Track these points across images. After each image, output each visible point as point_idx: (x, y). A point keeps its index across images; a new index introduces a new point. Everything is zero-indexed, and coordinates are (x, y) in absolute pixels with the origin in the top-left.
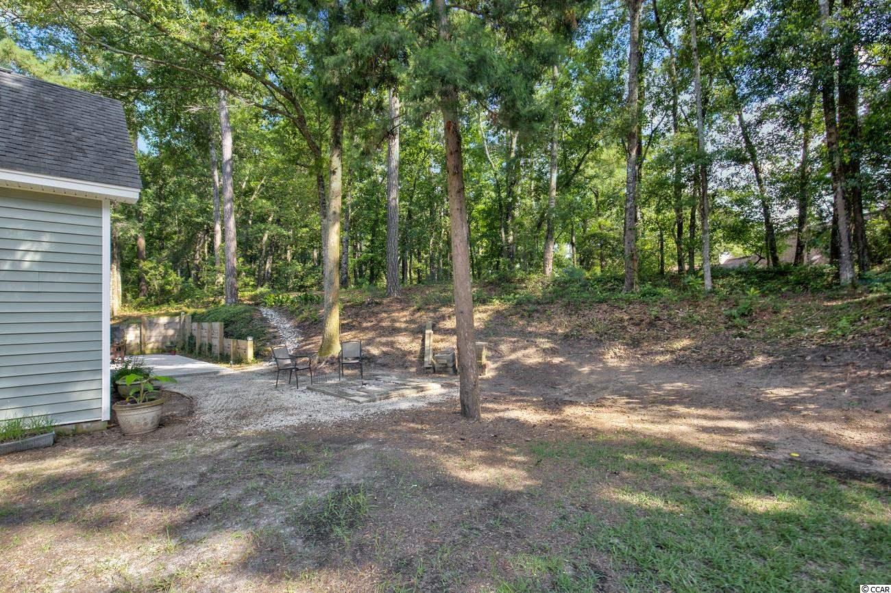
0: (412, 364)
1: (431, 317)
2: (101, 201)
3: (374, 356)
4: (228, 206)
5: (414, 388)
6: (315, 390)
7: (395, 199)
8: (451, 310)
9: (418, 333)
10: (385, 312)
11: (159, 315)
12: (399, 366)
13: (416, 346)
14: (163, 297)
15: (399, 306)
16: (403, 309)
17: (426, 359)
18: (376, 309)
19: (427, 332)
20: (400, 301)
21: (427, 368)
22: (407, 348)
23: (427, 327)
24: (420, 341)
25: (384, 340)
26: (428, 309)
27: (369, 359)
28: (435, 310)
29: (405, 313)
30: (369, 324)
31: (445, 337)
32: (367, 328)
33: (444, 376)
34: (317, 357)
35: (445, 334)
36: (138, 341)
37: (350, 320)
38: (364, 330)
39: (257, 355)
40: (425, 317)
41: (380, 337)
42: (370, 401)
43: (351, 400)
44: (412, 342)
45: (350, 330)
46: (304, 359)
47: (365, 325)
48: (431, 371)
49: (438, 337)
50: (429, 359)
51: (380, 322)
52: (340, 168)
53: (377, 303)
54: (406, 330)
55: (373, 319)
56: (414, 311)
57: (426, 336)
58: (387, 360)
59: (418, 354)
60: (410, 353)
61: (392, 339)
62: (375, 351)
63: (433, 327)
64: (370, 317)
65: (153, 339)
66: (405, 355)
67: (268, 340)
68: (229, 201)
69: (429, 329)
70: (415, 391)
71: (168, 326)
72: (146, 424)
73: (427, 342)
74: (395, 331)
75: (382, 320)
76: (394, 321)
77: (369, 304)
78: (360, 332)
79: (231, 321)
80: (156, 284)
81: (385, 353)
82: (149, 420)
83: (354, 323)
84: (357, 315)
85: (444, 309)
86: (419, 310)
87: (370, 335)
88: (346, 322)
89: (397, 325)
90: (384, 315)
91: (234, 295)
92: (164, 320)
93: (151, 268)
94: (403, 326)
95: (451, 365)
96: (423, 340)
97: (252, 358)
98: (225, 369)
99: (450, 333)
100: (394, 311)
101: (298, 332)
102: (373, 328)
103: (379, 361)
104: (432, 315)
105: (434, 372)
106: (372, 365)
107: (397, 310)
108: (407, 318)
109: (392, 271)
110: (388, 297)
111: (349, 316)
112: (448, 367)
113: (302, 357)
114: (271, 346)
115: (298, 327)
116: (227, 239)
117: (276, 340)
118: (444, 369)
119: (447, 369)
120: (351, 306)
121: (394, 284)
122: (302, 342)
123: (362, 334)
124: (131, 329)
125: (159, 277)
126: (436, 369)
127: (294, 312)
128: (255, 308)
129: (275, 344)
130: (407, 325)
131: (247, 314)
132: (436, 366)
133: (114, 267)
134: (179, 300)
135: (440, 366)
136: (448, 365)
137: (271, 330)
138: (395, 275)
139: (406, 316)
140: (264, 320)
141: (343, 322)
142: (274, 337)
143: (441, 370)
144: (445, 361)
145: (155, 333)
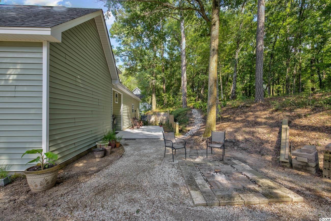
0: (268, 152)
1: (287, 116)
2: (42, 42)
3: (238, 141)
4: (184, 68)
7: (261, 46)
8: (306, 110)
9: (275, 127)
10: (251, 111)
11: (162, 112)
12: (256, 152)
13: (273, 137)
15: (261, 108)
16: (264, 110)
17: (282, 152)
18: (245, 110)
19: (284, 126)
20: (263, 105)
21: (284, 161)
22: (266, 137)
23: (283, 123)
24: (277, 133)
25: (247, 129)
26: (285, 110)
27: (234, 143)
28: (291, 111)
29: (266, 112)
30: (240, 119)
31: (302, 132)
32: (238, 121)
33: (304, 174)
34: (202, 137)
35: (302, 130)
36: (155, 121)
37: (229, 116)
38: (236, 122)
39: (181, 131)
40: (282, 116)
41: (246, 127)
44: (270, 133)
45: (228, 121)
46: (197, 137)
47: (237, 119)
48: (288, 165)
49: (294, 131)
50: (285, 152)
51: (246, 117)
53: (247, 107)
54: (265, 124)
55: (243, 116)
56: (273, 111)
57: (283, 130)
58: (248, 146)
59: (274, 144)
60: (267, 142)
61: (254, 129)
63: (289, 123)
64: (241, 114)
65: (159, 120)
66: (263, 144)
67: (188, 124)
69: (285, 124)
71: (164, 115)
73: (283, 135)
74: (256, 124)
75: (248, 116)
76: (257, 117)
77: (242, 107)
78: (233, 123)
79: (179, 115)
80: (166, 101)
81: (246, 140)
83: (231, 118)
84: (233, 113)
85: (299, 110)
86: (276, 110)
87: (240, 125)
89: (259, 120)
90: (250, 113)
91: (186, 104)
92: (162, 113)
94: (263, 121)
95: (314, 165)
96: (280, 133)
97: (178, 133)
99: (306, 129)
100: (257, 111)
101: (203, 121)
102: (242, 121)
103: (241, 145)
104: (288, 114)
105: (291, 167)
106: (236, 148)
107: (260, 110)
108: (267, 116)
109: (258, 88)
110: (255, 103)
111: (229, 114)
112: (309, 166)
113: (196, 135)
114: (188, 127)
115: (203, 118)
116: (183, 82)
117: (191, 124)
118: (304, 168)
119: (308, 169)
120: (231, 108)
121: (260, 96)
122: (202, 126)
123: (234, 125)
124: (153, 116)
125: (167, 98)
126: (294, 165)
127: (204, 111)
128: (190, 109)
129: (190, 126)
130: (267, 120)
131: (186, 112)
132: (294, 162)
133: (154, 95)
134: (171, 106)
135: (299, 163)
136: (310, 164)
137: (192, 119)
138: (260, 90)
139: (266, 114)
140: (191, 114)
141: (225, 117)
142: (191, 123)
143: (300, 167)
144: (306, 160)
145: (160, 118)
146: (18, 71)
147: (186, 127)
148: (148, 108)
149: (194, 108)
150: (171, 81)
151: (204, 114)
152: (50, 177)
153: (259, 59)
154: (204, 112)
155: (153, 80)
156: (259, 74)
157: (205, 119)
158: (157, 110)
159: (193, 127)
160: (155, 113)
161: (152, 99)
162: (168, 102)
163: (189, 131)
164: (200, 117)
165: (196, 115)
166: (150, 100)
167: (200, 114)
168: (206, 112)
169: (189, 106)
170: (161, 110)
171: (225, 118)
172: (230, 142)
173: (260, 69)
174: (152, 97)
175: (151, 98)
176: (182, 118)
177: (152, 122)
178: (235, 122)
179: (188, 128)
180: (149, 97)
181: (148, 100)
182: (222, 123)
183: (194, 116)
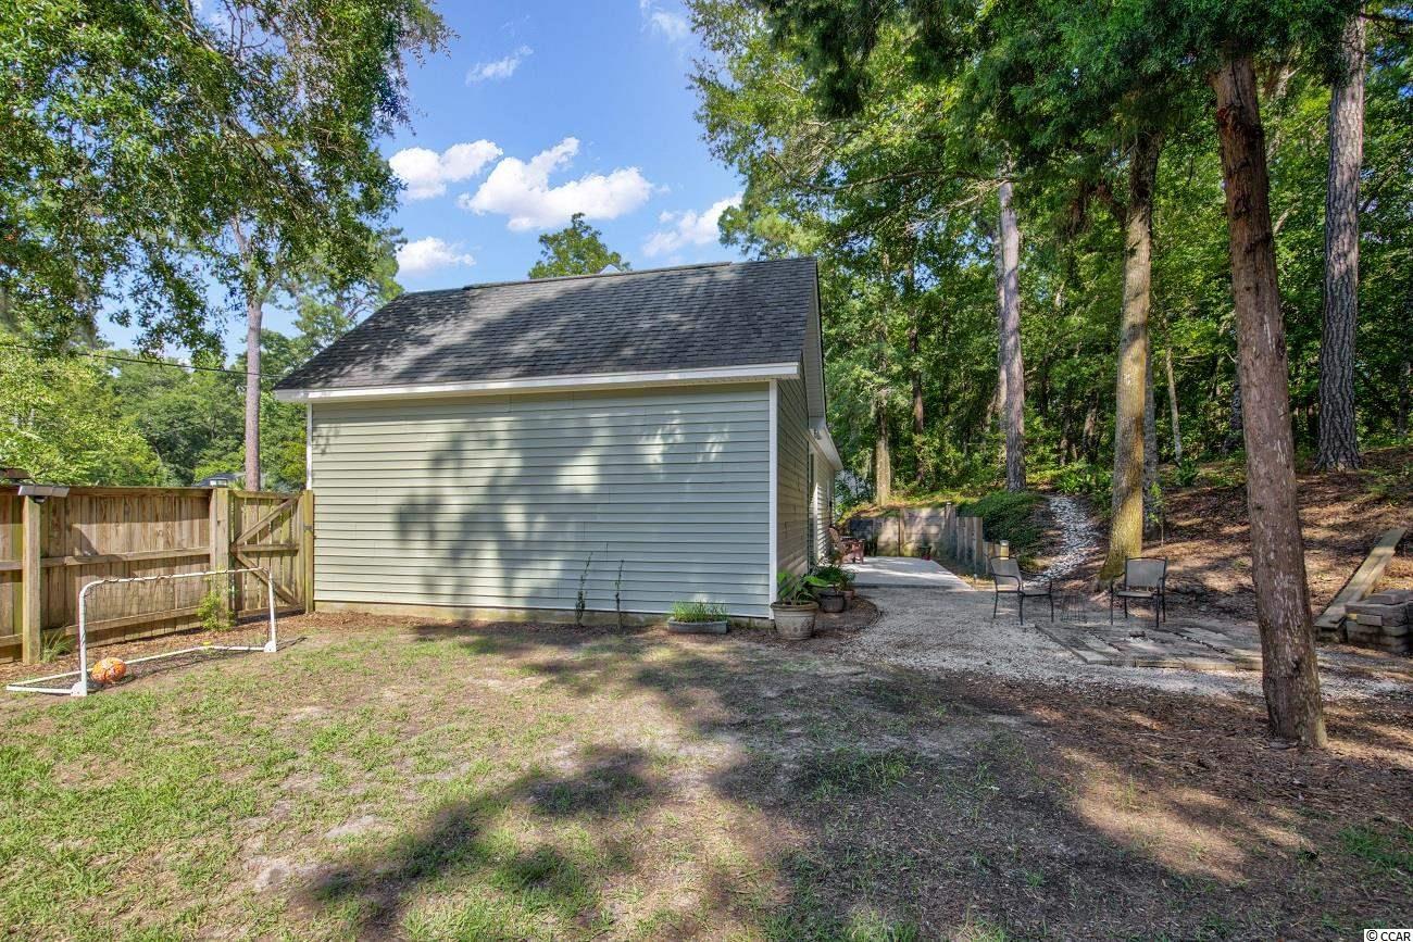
2: (769, 383)
3: (1215, 591)
4: (1012, 340)
5: (1230, 660)
6: (1043, 631)
11: (921, 506)
13: (1332, 582)
14: (941, 480)
15: (1332, 493)
16: (1337, 500)
17: (1332, 609)
19: (1378, 551)
20: (1344, 482)
21: (1325, 629)
23: (1384, 540)
27: (1198, 596)
29: (1339, 508)
30: (1236, 530)
32: (1229, 537)
34: (1095, 582)
36: (896, 539)
37: (1199, 520)
38: (1219, 539)
40: (1392, 518)
42: (1110, 664)
43: (1078, 655)
45: (1192, 538)
46: (1076, 582)
47: (1227, 530)
48: (1337, 636)
50: (1337, 610)
52: (1146, 241)
54: (1323, 544)
56: (1367, 503)
58: (1241, 602)
62: (1218, 582)
64: (1245, 513)
65: (913, 538)
67: (1041, 548)
68: (1012, 333)
69: (1386, 545)
70: (1232, 665)
71: (930, 520)
72: (795, 630)
73: (1361, 575)
78: (1210, 544)
79: (1000, 517)
80: (930, 463)
81: (1242, 590)
82: (798, 626)
83: (1205, 526)
84: (1216, 510)
86: (1380, 501)
87: (1230, 550)
88: (1188, 523)
89: (1307, 533)
91: (1021, 476)
92: (925, 512)
93: (924, 444)
94: (1322, 534)
95: (1397, 630)
96: (1357, 569)
98: (964, 584)
100: (1313, 503)
101: (1095, 538)
102: (1241, 538)
103: (1222, 602)
106: (1204, 608)
107: (1323, 500)
108: (1339, 520)
109: (1333, 416)
110: (1316, 472)
111: (1199, 512)
112: (1385, 635)
113: (1075, 579)
114: (1041, 557)
115: (1099, 529)
116: (1010, 392)
117: (1053, 547)
118: (1374, 639)
119: (1382, 640)
120: (1211, 493)
121: (1337, 444)
122: (1093, 554)
123: (1211, 548)
124: (889, 523)
125: (933, 455)
126: (1350, 635)
127: (1100, 502)
128: (1042, 497)
129: (1050, 554)
130: (1332, 533)
131: (1025, 506)
132: (1351, 627)
133: (882, 445)
134: (954, 485)
135: (1362, 629)
136: (1387, 629)
137: (1051, 533)
138: (1341, 423)
139: (1337, 514)
140: (1049, 515)
141: (1181, 523)
142: (1052, 544)
143: (1364, 638)
144: (1378, 621)
145: (914, 530)
146: (726, 438)
147: (1032, 556)
148: (853, 491)
149: (1054, 491)
150: (947, 380)
151: (1102, 515)
152: (803, 619)
153: (1335, 305)
154: (1099, 506)
155: (882, 386)
156: (1337, 362)
157: (1104, 531)
158: (899, 501)
159: (1060, 558)
160: (892, 512)
161: (874, 458)
162: (937, 467)
163: (1045, 568)
164: (1083, 526)
165: (1069, 517)
166: (868, 462)
167: (1083, 515)
168: (1110, 505)
169: (1033, 484)
170: (917, 501)
171: (1180, 527)
172: (1187, 594)
173: (1340, 342)
174: (875, 448)
175: (869, 455)
176: (1013, 530)
177: (887, 544)
178: (1217, 541)
179: (1040, 562)
180: (866, 453)
181: (860, 464)
182: (1168, 543)
183: (1061, 521)
